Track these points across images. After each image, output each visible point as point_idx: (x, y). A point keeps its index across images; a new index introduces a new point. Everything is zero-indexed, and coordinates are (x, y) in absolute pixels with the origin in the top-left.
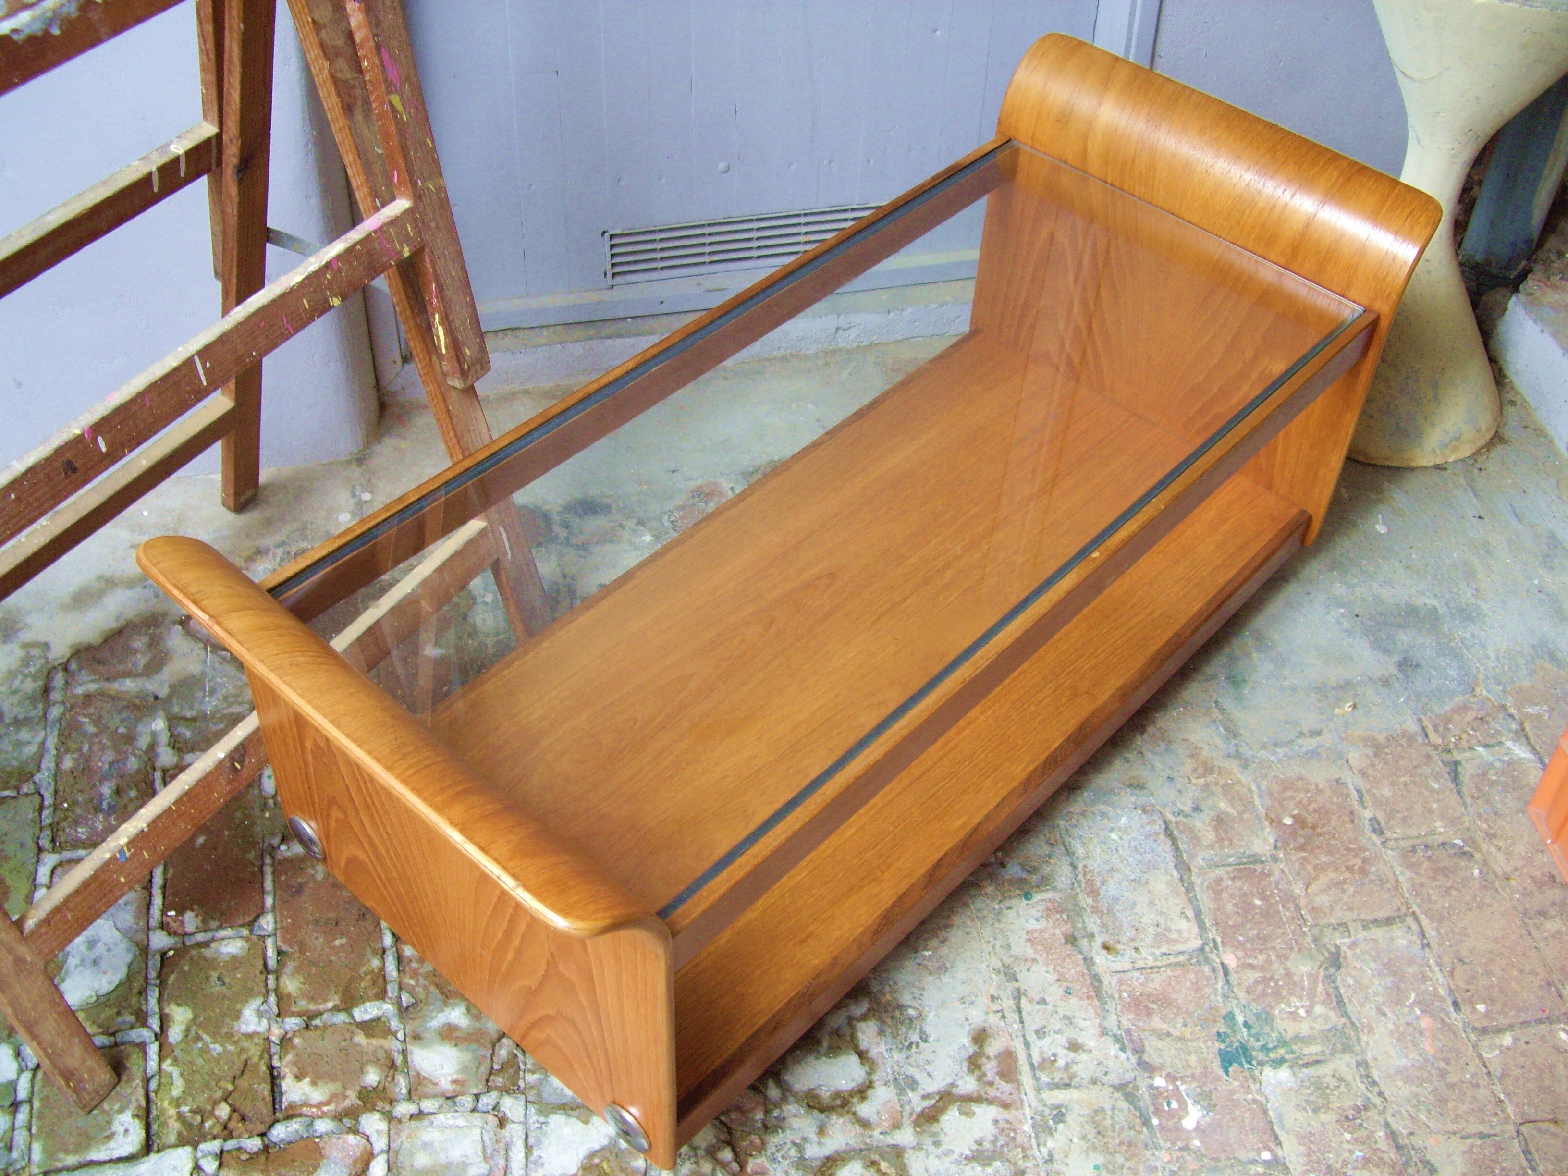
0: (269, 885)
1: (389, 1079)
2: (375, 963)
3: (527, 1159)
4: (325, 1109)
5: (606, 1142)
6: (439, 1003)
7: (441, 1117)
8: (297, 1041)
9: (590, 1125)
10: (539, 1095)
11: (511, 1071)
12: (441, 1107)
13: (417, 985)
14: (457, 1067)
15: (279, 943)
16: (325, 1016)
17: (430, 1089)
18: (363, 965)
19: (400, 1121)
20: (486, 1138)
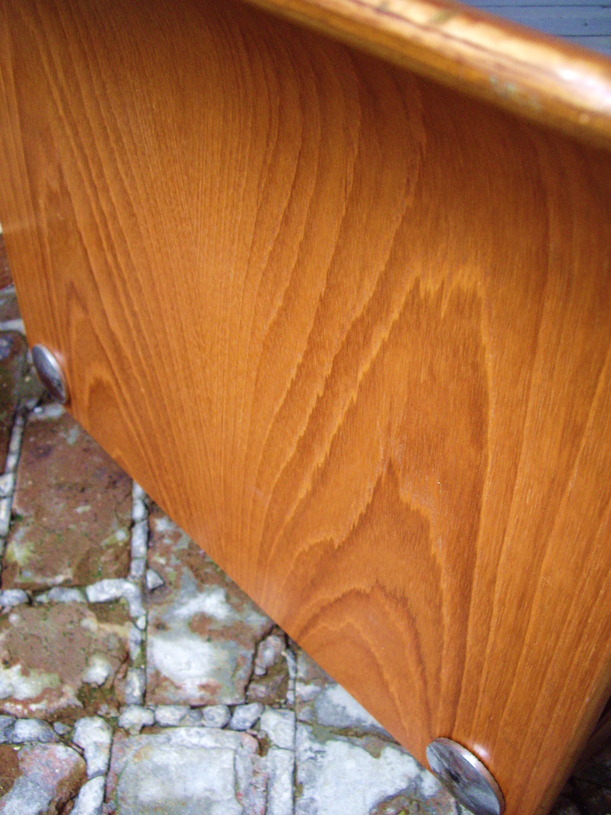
0: (15, 445)
1: (120, 676)
2: (121, 535)
3: (294, 799)
4: (33, 707)
5: (403, 785)
6: (192, 588)
7: (182, 732)
8: (14, 618)
9: (381, 760)
10: (314, 712)
11: (278, 678)
12: (182, 718)
13: (168, 564)
14: (208, 668)
15: (15, 506)
16: (53, 592)
17: (170, 694)
18: (108, 536)
19: (127, 733)
20: (240, 767)
